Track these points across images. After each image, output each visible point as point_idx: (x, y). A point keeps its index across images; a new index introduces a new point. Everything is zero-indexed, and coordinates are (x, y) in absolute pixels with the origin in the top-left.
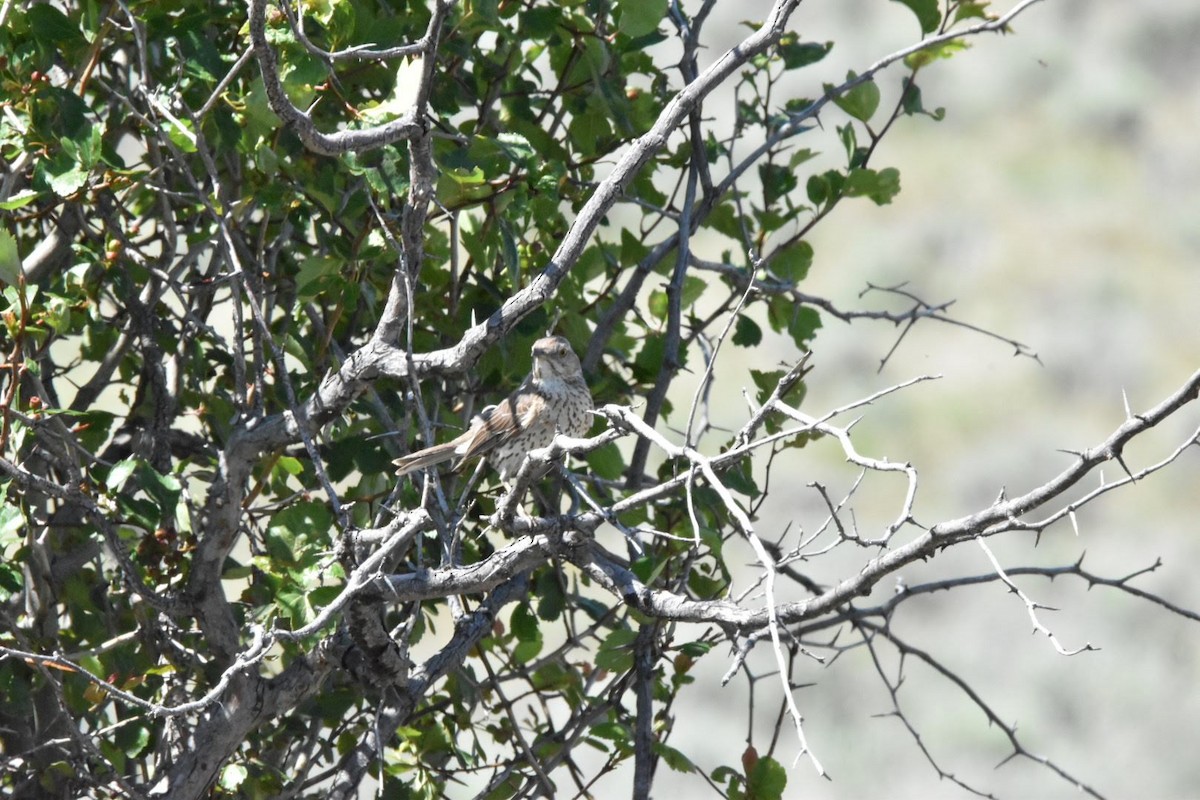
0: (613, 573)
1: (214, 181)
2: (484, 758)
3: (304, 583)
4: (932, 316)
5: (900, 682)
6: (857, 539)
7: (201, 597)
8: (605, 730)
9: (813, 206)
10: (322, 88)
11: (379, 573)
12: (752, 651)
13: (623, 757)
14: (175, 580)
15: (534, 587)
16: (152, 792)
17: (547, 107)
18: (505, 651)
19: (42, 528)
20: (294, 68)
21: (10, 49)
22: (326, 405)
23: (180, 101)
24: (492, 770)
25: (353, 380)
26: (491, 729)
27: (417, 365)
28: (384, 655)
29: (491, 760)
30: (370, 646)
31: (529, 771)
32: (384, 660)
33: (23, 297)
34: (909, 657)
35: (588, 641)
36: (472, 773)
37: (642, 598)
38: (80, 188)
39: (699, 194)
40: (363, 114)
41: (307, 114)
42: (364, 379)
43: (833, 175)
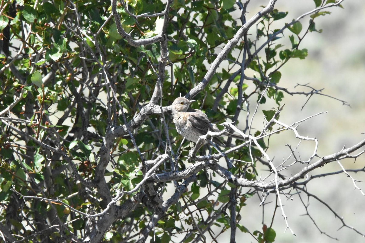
0: (225, 172)
1: (100, 55)
2: (184, 229)
3: (130, 177)
4: (318, 93)
5: (308, 205)
6: (300, 162)
7: (98, 181)
8: (221, 220)
9: (281, 60)
10: (133, 26)
11: (154, 173)
12: (268, 196)
13: (227, 228)
14: (90, 176)
15: (198, 177)
16: (84, 241)
17: (200, 31)
18: (188, 197)
19: (49, 161)
20: (125, 20)
21: (38, 16)
22: (136, 123)
23: (90, 31)
24: (186, 233)
25: (144, 115)
26: (186, 220)
27: (164, 110)
28: (155, 198)
29: (186, 230)
30: (151, 195)
31: (198, 233)
32: (155, 200)
33: (43, 91)
34: (310, 197)
35: (215, 193)
36: (180, 234)
37: (234, 180)
38: (60, 58)
39: (247, 57)
40: (146, 34)
41: (129, 34)
42: (147, 115)
43: (287, 51)
